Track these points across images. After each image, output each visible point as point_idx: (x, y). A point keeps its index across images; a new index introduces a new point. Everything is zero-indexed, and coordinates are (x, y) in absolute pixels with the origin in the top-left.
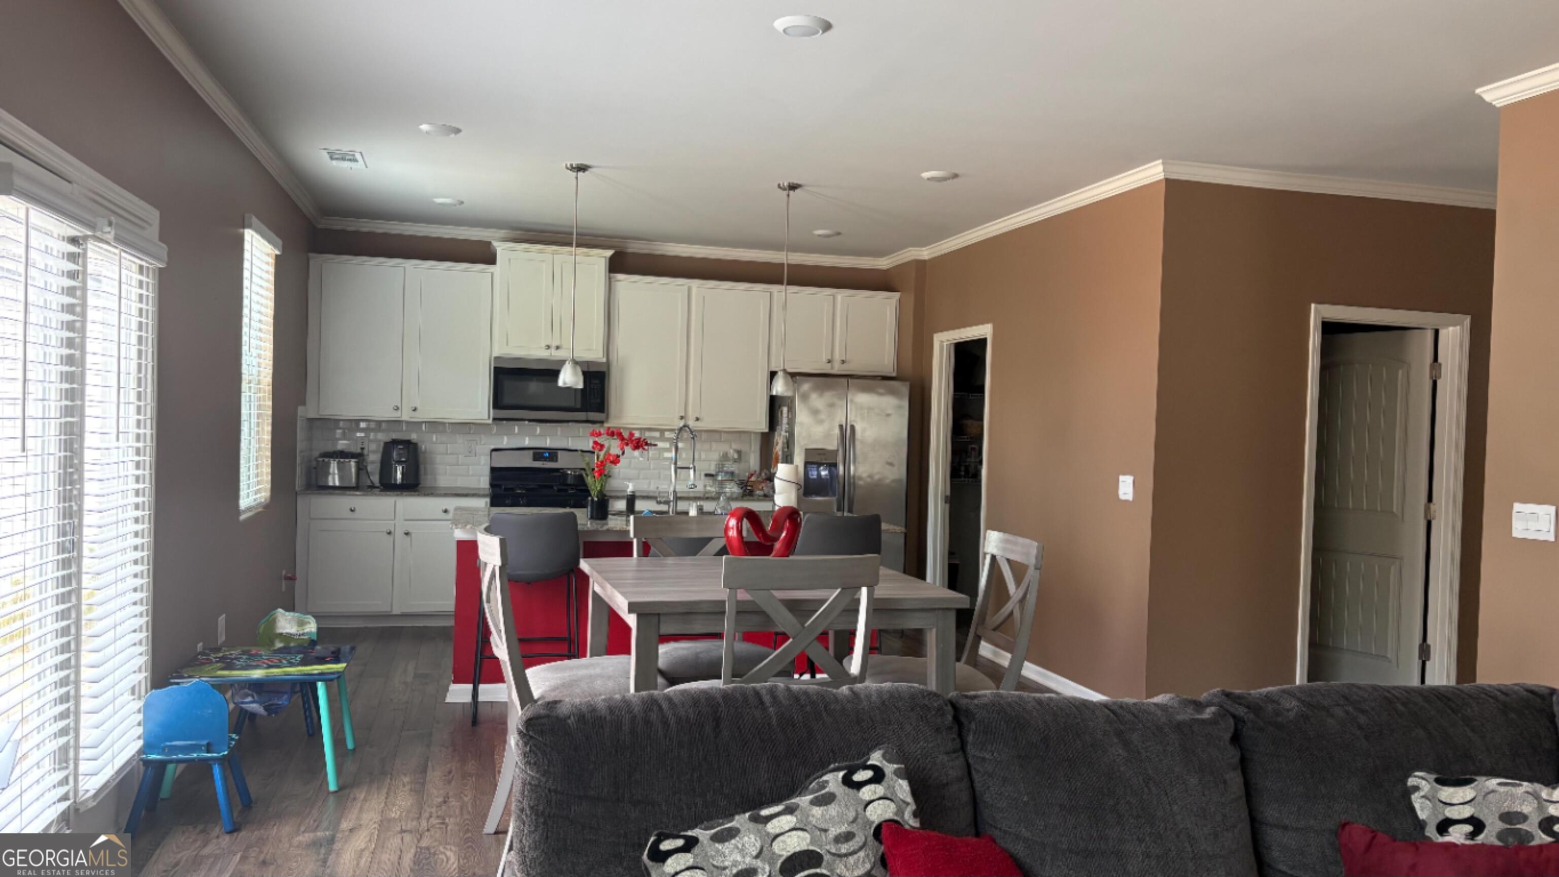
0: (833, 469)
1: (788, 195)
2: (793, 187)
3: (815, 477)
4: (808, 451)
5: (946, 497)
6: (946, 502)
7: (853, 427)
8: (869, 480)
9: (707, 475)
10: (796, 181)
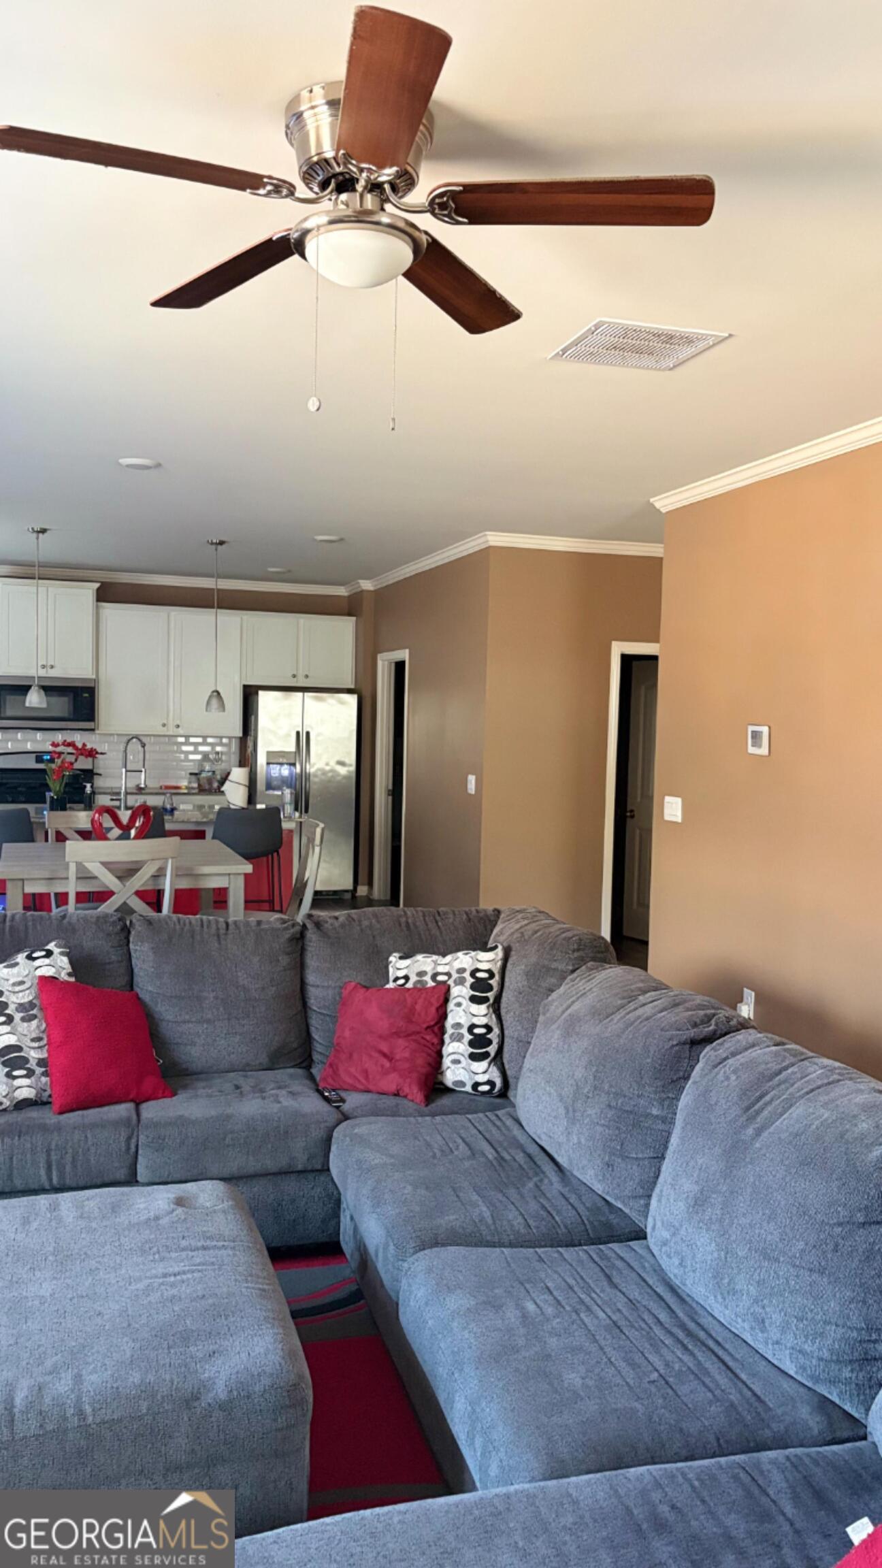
0: (292, 768)
1: (216, 550)
2: (222, 543)
3: (277, 775)
4: (269, 753)
5: (389, 791)
6: (389, 795)
7: (308, 734)
8: (323, 777)
9: (191, 774)
10: (223, 539)
